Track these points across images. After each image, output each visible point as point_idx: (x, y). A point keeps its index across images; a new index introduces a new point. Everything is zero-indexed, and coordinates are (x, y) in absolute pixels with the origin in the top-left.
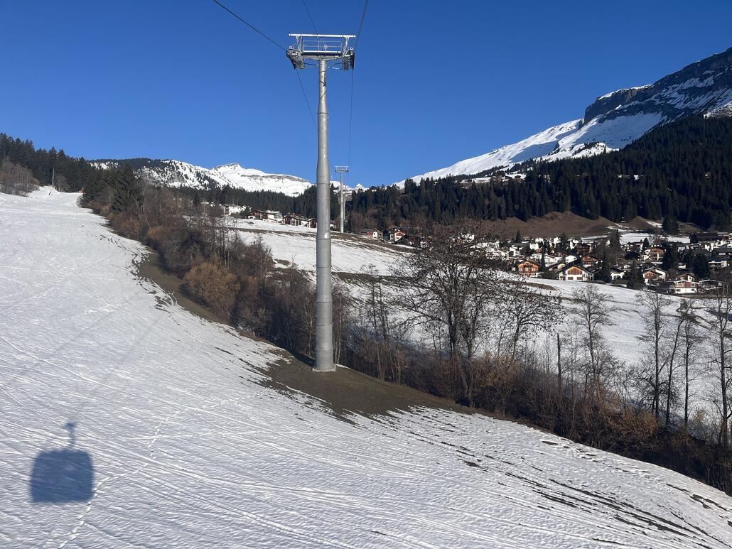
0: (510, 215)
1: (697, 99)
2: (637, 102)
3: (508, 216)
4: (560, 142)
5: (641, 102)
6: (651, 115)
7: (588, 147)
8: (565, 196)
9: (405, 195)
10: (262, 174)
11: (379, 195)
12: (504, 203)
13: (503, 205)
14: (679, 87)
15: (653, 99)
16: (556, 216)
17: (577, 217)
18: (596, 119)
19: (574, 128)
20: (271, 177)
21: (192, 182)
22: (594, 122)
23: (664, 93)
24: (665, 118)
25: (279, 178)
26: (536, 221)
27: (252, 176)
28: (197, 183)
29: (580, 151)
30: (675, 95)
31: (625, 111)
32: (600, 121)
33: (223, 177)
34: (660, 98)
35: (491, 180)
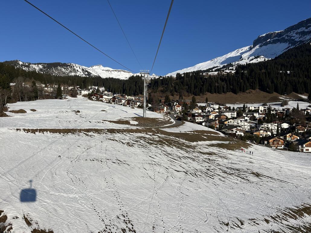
0: (229, 91)
1: (305, 36)
2: (277, 38)
3: (228, 92)
4: (242, 56)
5: (279, 38)
6: (284, 43)
7: (256, 58)
8: (256, 82)
9: (176, 81)
10: (111, 69)
11: (164, 81)
12: (226, 85)
13: (225, 86)
14: (296, 31)
15: (284, 36)
16: (251, 92)
17: (262, 92)
18: (258, 45)
19: (248, 49)
20: (115, 71)
21: (80, 73)
22: (257, 47)
23: (289, 34)
24: (290, 45)
25: (119, 71)
26: (241, 94)
27: (107, 70)
28: (82, 73)
29: (252, 59)
30: (294, 35)
31: (272, 42)
32: (260, 46)
33: (94, 70)
34: (288, 36)
35: (218, 74)
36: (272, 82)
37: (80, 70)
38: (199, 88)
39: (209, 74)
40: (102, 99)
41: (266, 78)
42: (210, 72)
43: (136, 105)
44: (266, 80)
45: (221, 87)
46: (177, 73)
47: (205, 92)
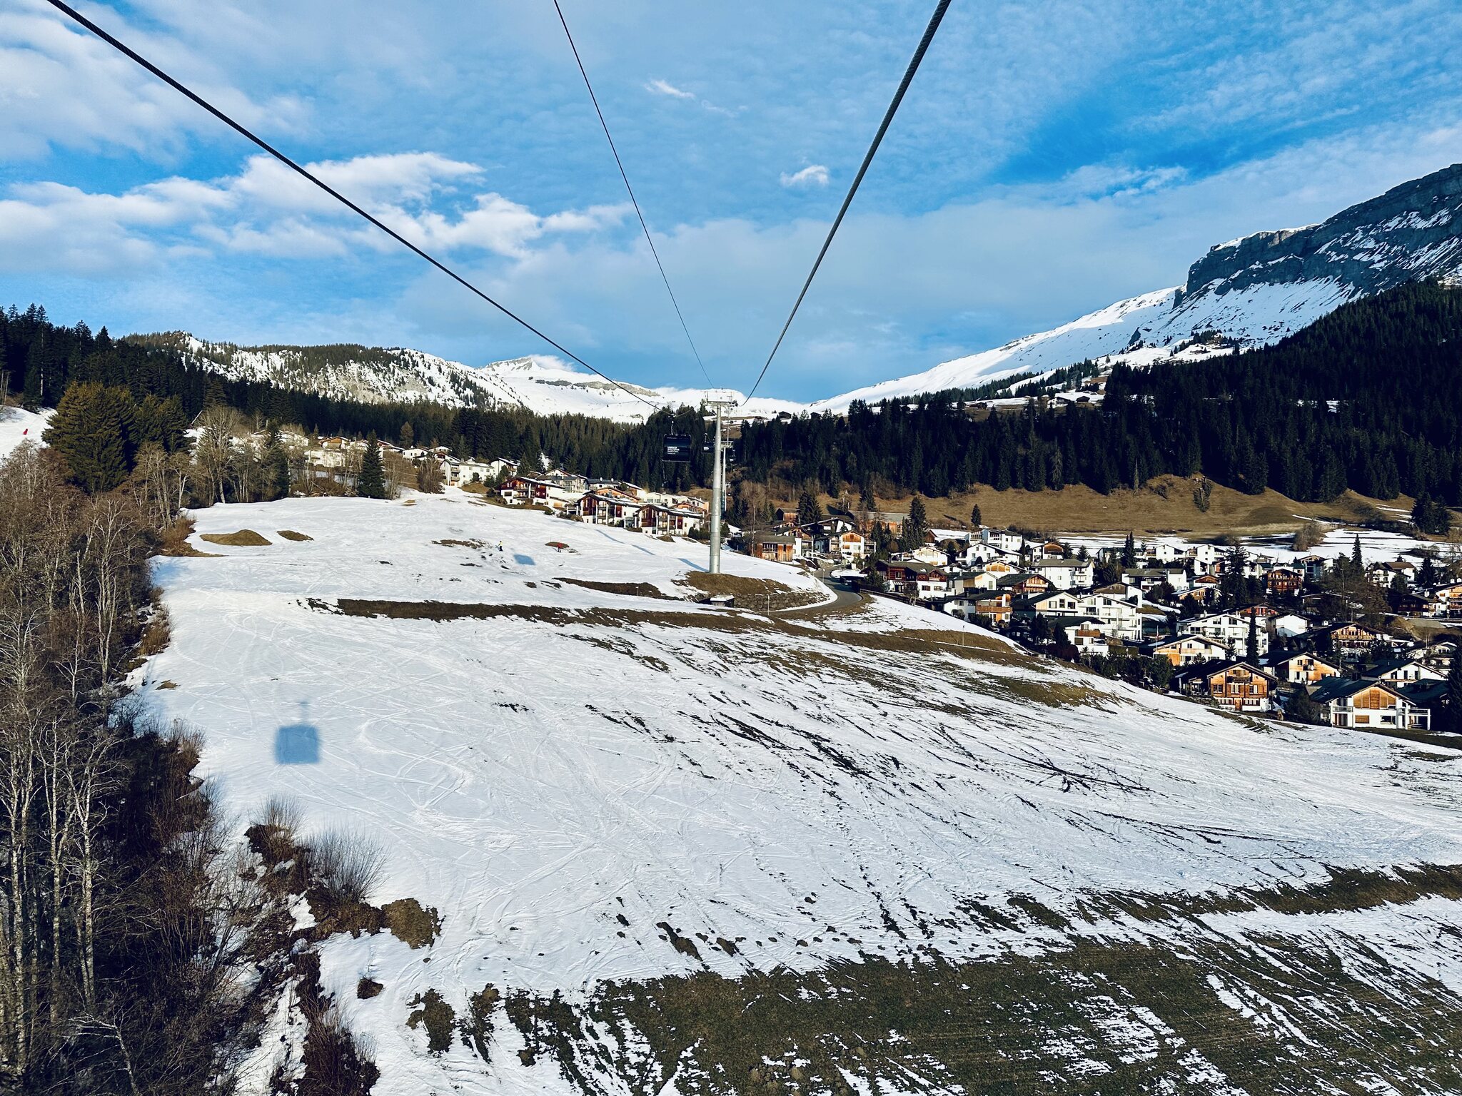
0: (1072, 479)
1: (1414, 248)
3: (1066, 482)
7: (1199, 340)
8: (1190, 444)
9: (849, 433)
11: (797, 431)
12: (1059, 454)
13: (1058, 460)
15: (1323, 250)
16: (1171, 485)
17: (1219, 487)
21: (444, 391)
23: (1348, 238)
26: (1127, 495)
27: (556, 384)
29: (1183, 347)
31: (1269, 273)
33: (500, 381)
34: (1339, 249)
35: (1030, 406)
36: (1261, 446)
37: (443, 380)
38: (944, 466)
39: (990, 405)
40: (541, 501)
41: (1234, 428)
42: (998, 397)
43: (680, 527)
44: (1234, 438)
45: (1037, 460)
46: (854, 402)
47: (972, 483)
